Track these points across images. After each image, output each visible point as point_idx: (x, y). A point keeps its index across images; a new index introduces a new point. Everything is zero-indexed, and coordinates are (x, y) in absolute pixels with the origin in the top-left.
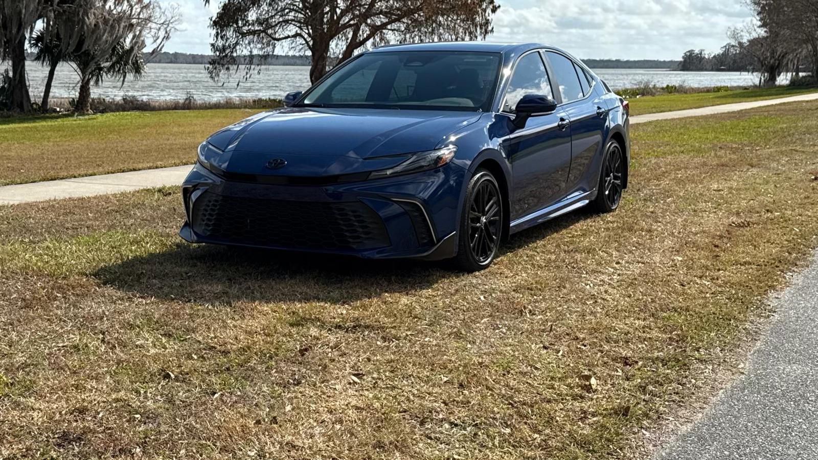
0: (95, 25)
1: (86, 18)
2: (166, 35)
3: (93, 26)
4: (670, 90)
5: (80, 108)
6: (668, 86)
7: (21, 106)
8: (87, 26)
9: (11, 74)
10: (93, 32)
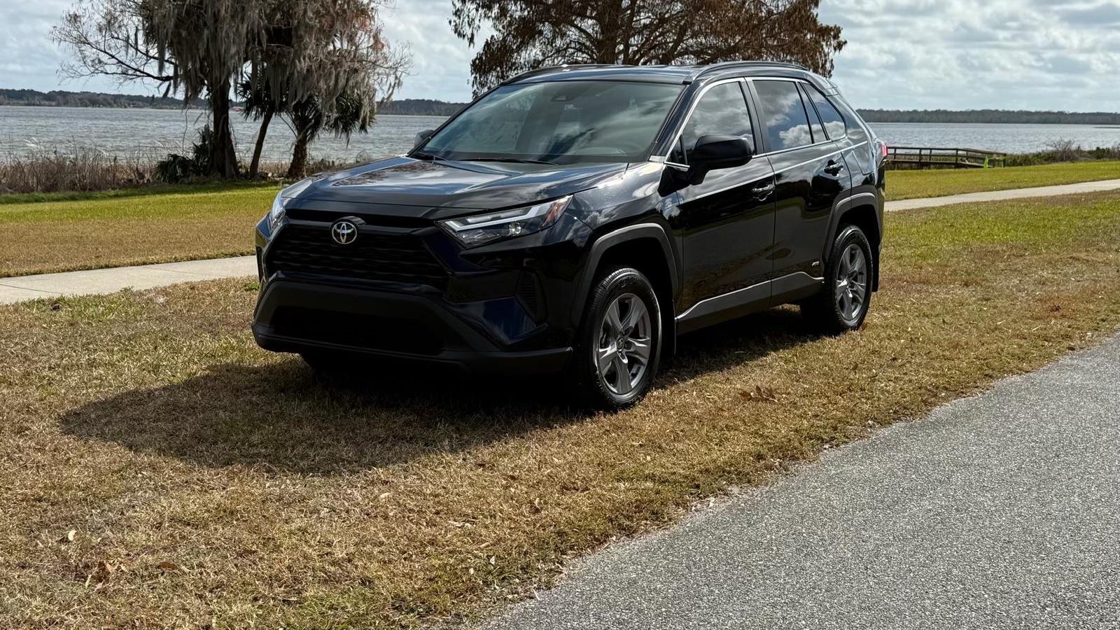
0: (308, 70)
1: (297, 61)
2: (397, 81)
3: (305, 71)
4: (1100, 154)
5: (293, 173)
6: (1098, 148)
7: (222, 170)
8: (298, 72)
9: (212, 129)
10: (305, 79)
